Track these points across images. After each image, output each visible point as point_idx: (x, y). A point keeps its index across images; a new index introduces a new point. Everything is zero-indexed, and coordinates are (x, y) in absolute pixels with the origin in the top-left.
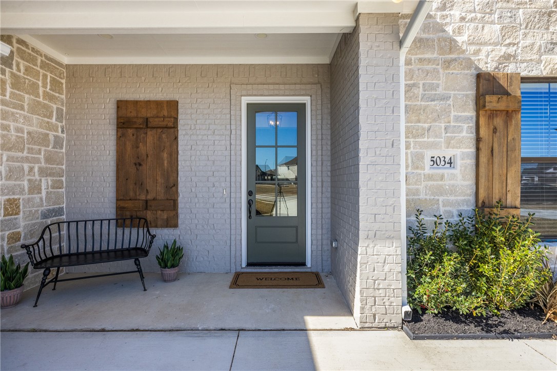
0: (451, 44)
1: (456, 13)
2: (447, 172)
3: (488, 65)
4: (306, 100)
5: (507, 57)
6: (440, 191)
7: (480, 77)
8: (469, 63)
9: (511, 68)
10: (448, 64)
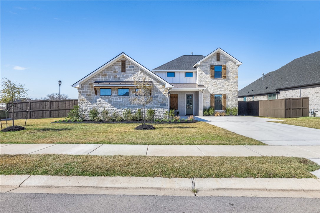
0: (208, 91)
1: (209, 88)
2: (208, 103)
3: (212, 93)
4: (194, 94)
5: (214, 92)
6: (207, 105)
7: (211, 94)
8: (210, 93)
9: (214, 94)
10: (208, 93)
